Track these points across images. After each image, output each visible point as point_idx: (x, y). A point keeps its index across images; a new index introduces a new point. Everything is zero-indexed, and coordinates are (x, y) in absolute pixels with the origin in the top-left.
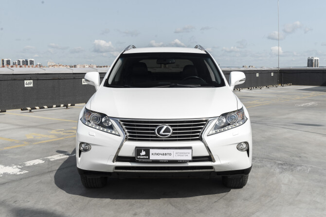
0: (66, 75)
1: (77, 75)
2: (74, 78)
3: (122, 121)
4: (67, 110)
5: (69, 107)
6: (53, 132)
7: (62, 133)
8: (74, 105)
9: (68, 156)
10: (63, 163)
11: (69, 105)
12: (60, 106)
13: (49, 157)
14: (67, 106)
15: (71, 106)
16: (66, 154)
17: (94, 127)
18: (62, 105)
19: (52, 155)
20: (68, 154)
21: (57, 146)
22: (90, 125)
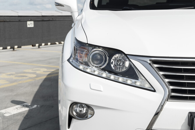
0: (11, 17)
1: (22, 17)
2: (19, 21)
3: (155, 62)
4: (14, 52)
5: (15, 49)
6: (3, 76)
7: (13, 77)
8: (21, 47)
9: (27, 109)
10: (23, 120)
11: (16, 47)
12: (6, 48)
13: (3, 111)
14: (13, 48)
15: (18, 48)
16: (24, 106)
17: (96, 73)
18: (9, 47)
19: (6, 108)
20: (27, 106)
21: (10, 94)
22: (88, 71)
